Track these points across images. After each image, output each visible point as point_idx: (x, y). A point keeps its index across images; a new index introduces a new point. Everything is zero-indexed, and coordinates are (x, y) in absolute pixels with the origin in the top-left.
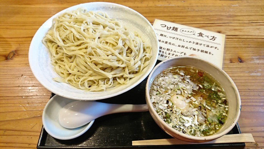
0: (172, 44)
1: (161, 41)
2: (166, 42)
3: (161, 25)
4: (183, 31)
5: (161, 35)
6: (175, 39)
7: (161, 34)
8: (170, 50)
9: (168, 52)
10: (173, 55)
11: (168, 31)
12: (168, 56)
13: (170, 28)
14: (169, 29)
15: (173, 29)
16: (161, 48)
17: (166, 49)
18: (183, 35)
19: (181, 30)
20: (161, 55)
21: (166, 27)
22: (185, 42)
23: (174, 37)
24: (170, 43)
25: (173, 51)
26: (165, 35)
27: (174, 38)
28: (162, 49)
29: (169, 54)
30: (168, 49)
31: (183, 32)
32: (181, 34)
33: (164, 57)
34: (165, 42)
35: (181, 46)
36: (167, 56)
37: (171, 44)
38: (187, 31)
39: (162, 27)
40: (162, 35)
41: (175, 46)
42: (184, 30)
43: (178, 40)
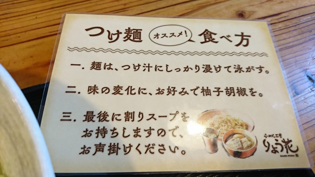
0: (136, 91)
1: (100, 91)
2: (117, 90)
3: (87, 30)
4: (157, 35)
5: (92, 68)
6: (142, 68)
7: (94, 63)
8: (137, 118)
9: (131, 126)
10: (149, 132)
11: (114, 46)
12: (134, 142)
13: (119, 33)
14: (114, 37)
15: (127, 38)
16: (105, 119)
17: (123, 117)
18: (162, 49)
19: (152, 36)
20: (110, 146)
21: (106, 34)
22: (174, 71)
23: (136, 65)
24: (130, 90)
25: (146, 116)
26: (108, 64)
27: (139, 65)
28: (110, 118)
29: (137, 132)
30: (129, 116)
31: (160, 40)
32: (155, 48)
33: (121, 152)
34: (112, 91)
35: (166, 92)
36: (130, 146)
37: (133, 92)
38: (168, 35)
39: (91, 35)
40: (96, 66)
41: (148, 95)
42: (160, 31)
43: (152, 69)
